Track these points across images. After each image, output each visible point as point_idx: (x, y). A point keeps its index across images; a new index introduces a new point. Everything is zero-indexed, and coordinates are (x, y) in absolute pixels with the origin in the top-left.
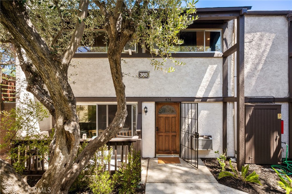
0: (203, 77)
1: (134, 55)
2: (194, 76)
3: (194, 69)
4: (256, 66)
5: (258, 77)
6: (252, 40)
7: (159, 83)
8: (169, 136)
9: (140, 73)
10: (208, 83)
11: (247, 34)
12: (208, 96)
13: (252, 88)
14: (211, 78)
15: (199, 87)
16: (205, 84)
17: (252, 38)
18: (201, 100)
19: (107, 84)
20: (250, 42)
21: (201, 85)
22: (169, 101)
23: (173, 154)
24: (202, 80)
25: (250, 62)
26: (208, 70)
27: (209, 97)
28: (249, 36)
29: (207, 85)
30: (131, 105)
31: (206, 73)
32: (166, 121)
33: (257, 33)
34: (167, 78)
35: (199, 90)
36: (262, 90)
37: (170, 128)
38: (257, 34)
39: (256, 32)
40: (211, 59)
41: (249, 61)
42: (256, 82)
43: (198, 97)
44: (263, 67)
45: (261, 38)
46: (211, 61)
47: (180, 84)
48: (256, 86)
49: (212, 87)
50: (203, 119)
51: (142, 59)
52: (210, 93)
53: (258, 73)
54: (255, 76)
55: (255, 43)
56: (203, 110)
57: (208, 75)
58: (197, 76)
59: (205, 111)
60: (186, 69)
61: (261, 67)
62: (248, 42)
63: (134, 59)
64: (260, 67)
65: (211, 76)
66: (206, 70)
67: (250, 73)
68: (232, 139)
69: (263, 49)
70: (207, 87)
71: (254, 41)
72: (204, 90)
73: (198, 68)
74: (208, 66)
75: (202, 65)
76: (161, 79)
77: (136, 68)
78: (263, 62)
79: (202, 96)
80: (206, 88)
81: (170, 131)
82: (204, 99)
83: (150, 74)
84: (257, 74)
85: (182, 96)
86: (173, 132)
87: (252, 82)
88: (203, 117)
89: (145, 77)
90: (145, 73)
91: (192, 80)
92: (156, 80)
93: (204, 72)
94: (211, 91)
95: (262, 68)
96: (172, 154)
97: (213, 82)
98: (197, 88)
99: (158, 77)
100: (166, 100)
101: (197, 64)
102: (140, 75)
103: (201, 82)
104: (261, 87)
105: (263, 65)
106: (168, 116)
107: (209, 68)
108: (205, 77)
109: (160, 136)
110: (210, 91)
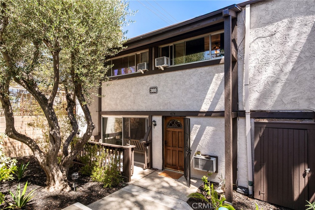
0: (208, 89)
1: (146, 73)
2: (199, 88)
3: (198, 80)
4: (281, 67)
5: (285, 83)
6: (275, 31)
7: (166, 98)
8: (176, 151)
9: (150, 89)
10: (214, 94)
11: (267, 26)
12: (214, 109)
13: (275, 99)
14: (217, 88)
15: (204, 100)
16: (210, 96)
17: (275, 29)
18: (205, 114)
19: (128, 100)
20: (272, 35)
21: (206, 97)
22: (174, 115)
23: (180, 170)
24: (207, 92)
25: (273, 63)
26: (214, 80)
27: (215, 111)
28: (270, 27)
29: (213, 97)
30: (145, 118)
31: (212, 83)
32: (173, 135)
33: (283, 20)
34: (172, 92)
35: (204, 104)
36: (293, 100)
37: (177, 143)
38: (283, 22)
39: (281, 20)
40: (217, 66)
41: (270, 62)
42: (283, 90)
43: (203, 111)
44: (294, 67)
45: (290, 25)
46: (218, 69)
47: (184, 98)
48: (282, 95)
49: (219, 99)
50: (208, 136)
51: (153, 75)
52: (217, 106)
53: (286, 77)
54: (280, 81)
55: (280, 35)
56: (209, 126)
57: (214, 85)
58: (202, 87)
59: (211, 127)
60: (190, 81)
61: (291, 68)
62: (269, 36)
63: (146, 77)
64: (289, 67)
65: (218, 86)
66: (212, 80)
67: (273, 78)
68: (245, 165)
69: (294, 41)
70: (212, 99)
71: (278, 33)
72: (210, 103)
73: (202, 79)
74: (214, 75)
75: (208, 74)
76: (167, 93)
77: (148, 84)
78: (294, 59)
79: (206, 110)
80: (212, 101)
81: (177, 146)
82: (209, 114)
83: (159, 89)
84: (284, 78)
85: (187, 111)
86: (180, 147)
87: (276, 90)
88: (209, 134)
89: (154, 92)
90: (154, 88)
91: (196, 93)
92: (163, 95)
93: (210, 82)
94: (218, 104)
95: (293, 69)
96: (178, 170)
97: (220, 93)
98: (202, 101)
99: (164, 92)
100: (171, 114)
101: (202, 74)
102: (150, 91)
103: (206, 94)
104: (291, 97)
105: (295, 64)
106: (175, 130)
107: (215, 77)
108: (210, 88)
109: (168, 149)
110: (216, 104)
